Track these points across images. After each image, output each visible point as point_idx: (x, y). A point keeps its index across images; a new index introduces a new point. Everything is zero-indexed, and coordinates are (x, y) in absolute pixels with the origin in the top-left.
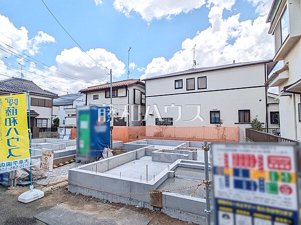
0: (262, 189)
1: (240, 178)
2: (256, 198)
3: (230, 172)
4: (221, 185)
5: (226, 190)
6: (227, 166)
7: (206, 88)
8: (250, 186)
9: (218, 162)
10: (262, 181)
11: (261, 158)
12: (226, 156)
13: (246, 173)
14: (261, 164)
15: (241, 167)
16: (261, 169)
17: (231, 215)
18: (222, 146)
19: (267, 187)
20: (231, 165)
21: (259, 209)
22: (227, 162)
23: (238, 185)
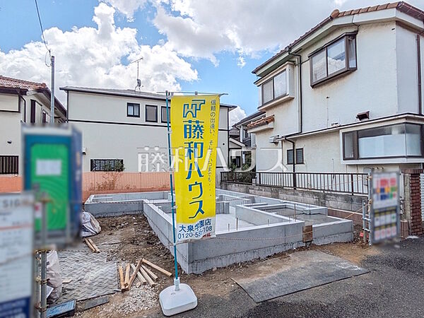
1: (382, 194)
3: (379, 191)
10: (388, 193)
16: (388, 187)
19: (390, 196)
20: (379, 187)
23: (383, 198)
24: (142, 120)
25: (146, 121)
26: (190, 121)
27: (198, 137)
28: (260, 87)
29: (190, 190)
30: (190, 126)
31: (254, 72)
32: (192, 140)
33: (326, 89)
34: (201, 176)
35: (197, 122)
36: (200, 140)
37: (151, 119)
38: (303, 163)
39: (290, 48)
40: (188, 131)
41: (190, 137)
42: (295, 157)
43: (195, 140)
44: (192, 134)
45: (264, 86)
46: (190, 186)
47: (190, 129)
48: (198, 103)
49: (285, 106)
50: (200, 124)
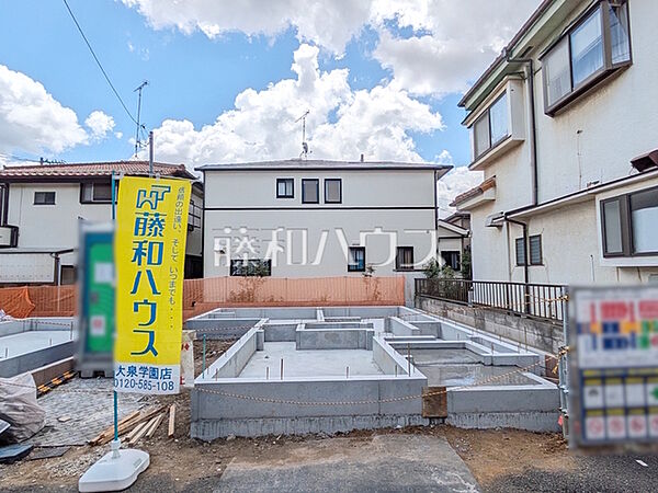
0: (634, 345)
1: (610, 335)
2: (629, 358)
3: (597, 328)
4: (587, 350)
5: (593, 355)
6: (594, 320)
7: (340, 202)
8: (621, 344)
9: (583, 316)
10: (633, 334)
11: (632, 305)
12: (593, 307)
13: (616, 327)
14: (632, 313)
15: (611, 320)
16: (633, 320)
17: (599, 389)
18: (588, 294)
19: (638, 342)
20: (599, 318)
21: (632, 372)
22: (593, 314)
23: (608, 344)
24: (297, 201)
25: (303, 202)
26: (146, 214)
27: (155, 235)
28: (472, 130)
29: (136, 310)
30: (146, 220)
31: (461, 105)
32: (145, 238)
33: (576, 116)
34: (155, 292)
35: (157, 215)
36: (158, 239)
37: (310, 200)
38: (541, 264)
39: (509, 51)
40: (141, 226)
41: (143, 234)
42: (529, 252)
43: (151, 239)
44: (147, 230)
45: (478, 126)
46: (136, 304)
47: (145, 224)
48: (161, 190)
49: (511, 158)
50: (161, 218)
